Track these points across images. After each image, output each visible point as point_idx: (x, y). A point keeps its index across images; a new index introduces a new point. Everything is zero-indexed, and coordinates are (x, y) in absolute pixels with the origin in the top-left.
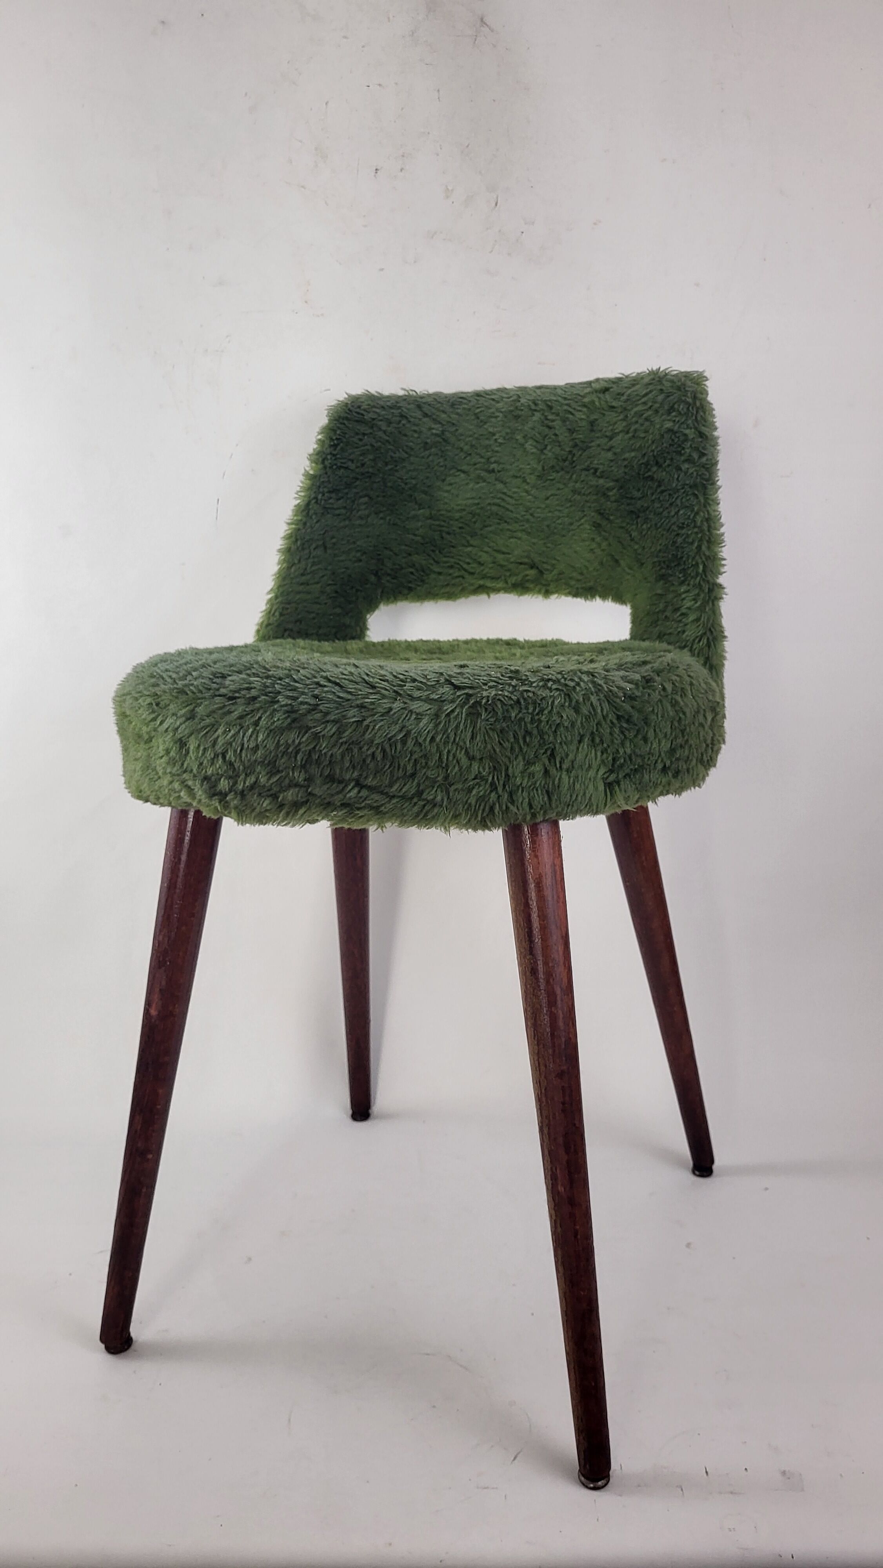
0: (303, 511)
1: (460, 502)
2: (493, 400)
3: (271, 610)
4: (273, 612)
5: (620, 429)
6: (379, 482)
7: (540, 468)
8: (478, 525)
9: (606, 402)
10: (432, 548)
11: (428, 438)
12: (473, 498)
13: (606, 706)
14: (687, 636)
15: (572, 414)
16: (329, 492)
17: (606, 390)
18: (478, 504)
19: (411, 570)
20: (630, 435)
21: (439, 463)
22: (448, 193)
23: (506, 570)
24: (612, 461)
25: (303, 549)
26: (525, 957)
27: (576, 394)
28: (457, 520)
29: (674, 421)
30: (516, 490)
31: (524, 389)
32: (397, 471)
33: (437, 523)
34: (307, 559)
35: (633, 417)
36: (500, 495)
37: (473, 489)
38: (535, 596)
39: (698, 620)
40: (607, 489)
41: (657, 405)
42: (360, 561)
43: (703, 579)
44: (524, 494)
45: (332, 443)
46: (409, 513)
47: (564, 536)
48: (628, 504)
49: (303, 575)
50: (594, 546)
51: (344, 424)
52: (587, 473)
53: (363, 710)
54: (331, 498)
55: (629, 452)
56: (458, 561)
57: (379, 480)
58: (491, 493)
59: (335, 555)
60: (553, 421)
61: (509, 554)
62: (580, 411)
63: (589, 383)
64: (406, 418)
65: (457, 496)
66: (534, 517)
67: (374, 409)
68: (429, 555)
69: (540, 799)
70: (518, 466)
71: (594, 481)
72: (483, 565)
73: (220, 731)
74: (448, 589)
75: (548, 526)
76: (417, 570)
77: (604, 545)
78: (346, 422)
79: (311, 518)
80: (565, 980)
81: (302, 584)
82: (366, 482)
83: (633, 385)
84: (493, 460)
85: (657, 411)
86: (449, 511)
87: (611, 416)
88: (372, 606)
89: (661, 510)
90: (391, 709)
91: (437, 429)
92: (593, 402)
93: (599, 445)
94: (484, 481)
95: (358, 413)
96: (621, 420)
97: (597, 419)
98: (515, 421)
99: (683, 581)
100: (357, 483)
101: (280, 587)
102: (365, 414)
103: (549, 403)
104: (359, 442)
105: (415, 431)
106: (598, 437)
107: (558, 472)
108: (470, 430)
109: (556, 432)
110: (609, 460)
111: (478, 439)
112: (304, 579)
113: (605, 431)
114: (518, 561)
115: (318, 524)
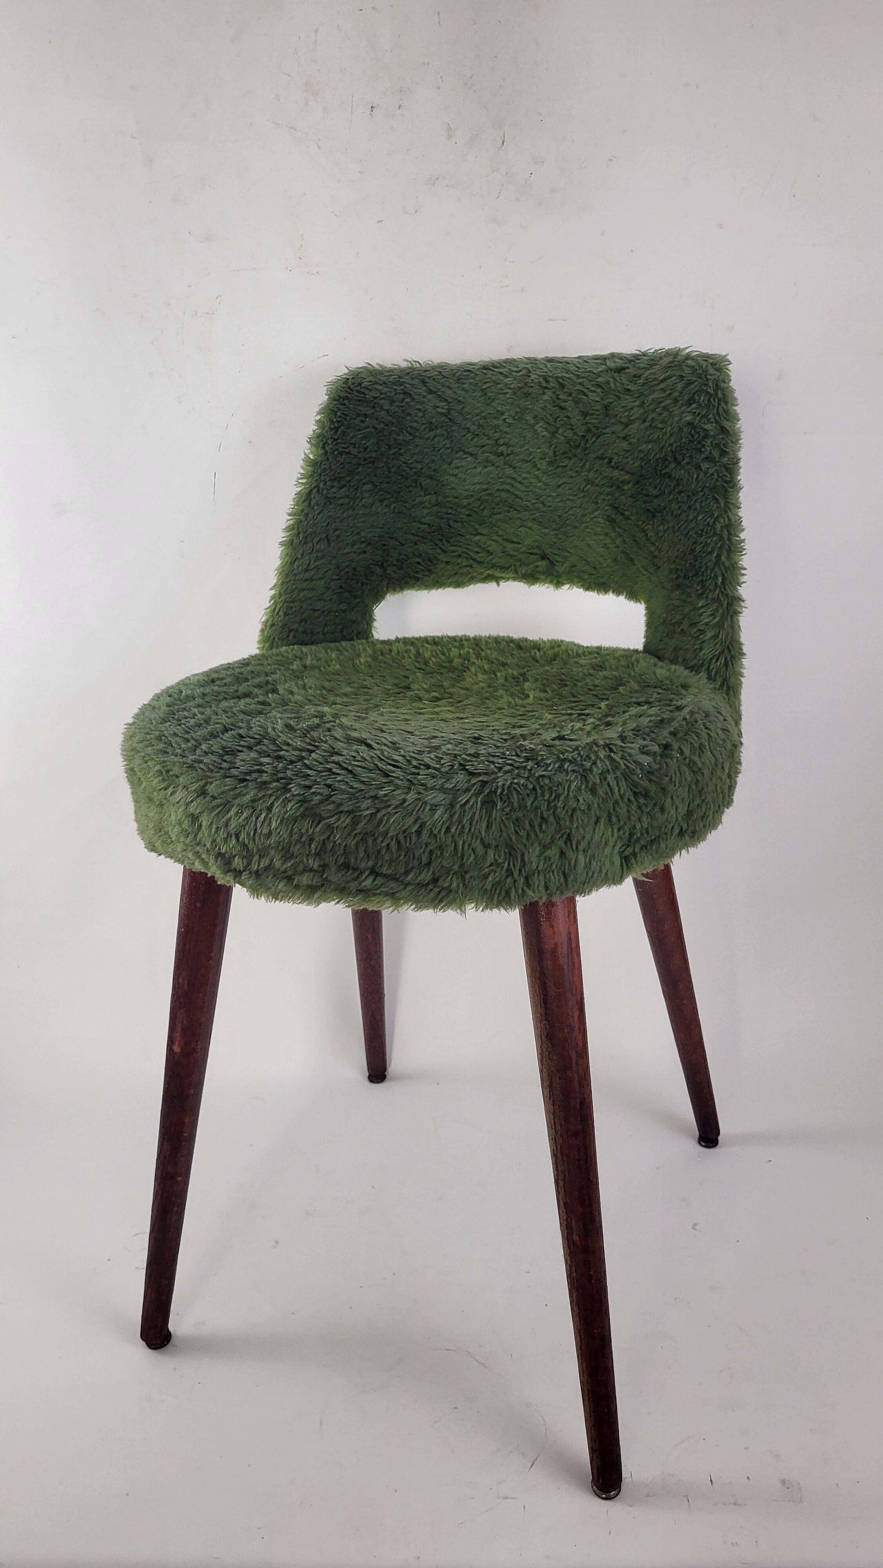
0: (304, 501)
1: (467, 487)
2: (501, 373)
3: (275, 608)
4: (277, 610)
5: (637, 416)
6: (383, 467)
7: (551, 454)
8: (487, 512)
9: (622, 384)
10: (440, 537)
11: (433, 417)
12: (480, 483)
13: (623, 784)
14: (704, 654)
15: (586, 395)
16: (331, 480)
17: (620, 370)
18: (487, 490)
19: (418, 560)
20: (647, 424)
21: (445, 444)
22: (450, 132)
23: (516, 560)
24: (628, 451)
25: (306, 543)
26: (541, 1022)
27: (590, 371)
28: (465, 507)
29: (695, 413)
30: (524, 475)
31: (533, 361)
32: (401, 455)
33: (445, 510)
34: (310, 553)
35: (650, 404)
36: (509, 481)
37: (481, 473)
38: (547, 585)
39: (716, 637)
40: (622, 482)
41: (676, 394)
42: (365, 552)
43: (722, 592)
44: (535, 480)
45: (333, 427)
46: (414, 500)
47: (576, 527)
48: (645, 502)
49: (306, 570)
50: (608, 541)
51: (345, 405)
52: (600, 462)
53: (377, 801)
54: (333, 487)
55: (646, 443)
56: (465, 550)
57: (383, 464)
58: (500, 478)
59: (339, 549)
60: (565, 401)
61: (519, 543)
62: (594, 392)
63: (603, 359)
64: (410, 394)
65: (465, 480)
66: (544, 505)
67: (376, 386)
68: (437, 545)
69: (556, 879)
70: (528, 449)
71: (608, 472)
72: (492, 554)
73: (232, 813)
74: (456, 578)
75: (560, 516)
76: (424, 560)
77: (619, 541)
78: (346, 402)
79: (313, 508)
80: (580, 1044)
81: (306, 580)
82: (370, 468)
83: (651, 366)
84: (501, 442)
85: (676, 401)
86: (456, 498)
87: (627, 401)
88: (378, 596)
89: (679, 512)
90: (404, 801)
91: (443, 407)
92: (608, 382)
93: (613, 433)
94: (493, 465)
95: (358, 392)
96: (637, 406)
97: (612, 403)
98: (525, 399)
99: (701, 594)
100: (360, 469)
101: (283, 583)
102: (366, 392)
103: (561, 381)
104: (361, 424)
105: (419, 410)
106: (612, 423)
107: (570, 459)
108: (477, 408)
109: (569, 414)
110: (624, 450)
111: (485, 418)
112: (307, 575)
113: (621, 417)
114: (528, 551)
115: (321, 516)
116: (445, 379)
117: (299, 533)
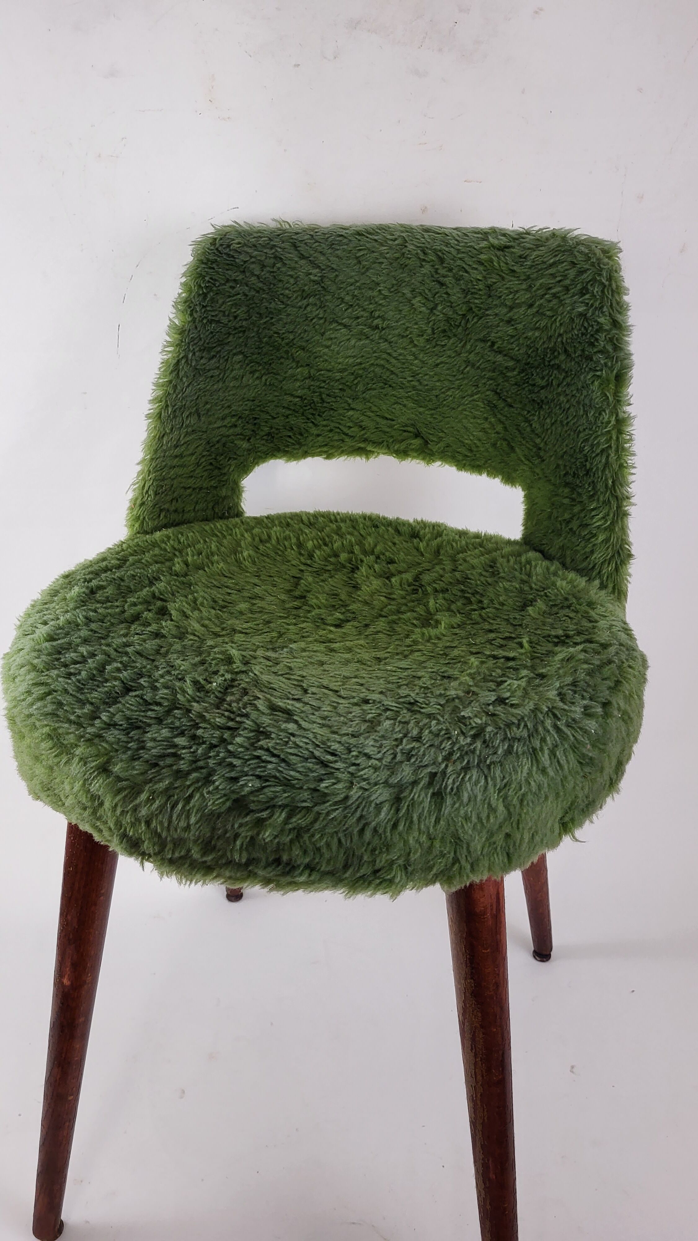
0: (172, 372)
1: (340, 360)
2: (376, 241)
3: (144, 486)
4: (146, 488)
5: (523, 300)
6: (254, 337)
7: (429, 331)
8: (360, 387)
9: (507, 264)
10: (311, 411)
11: (305, 285)
12: (354, 357)
13: (571, 757)
14: (595, 558)
15: (466, 272)
16: (200, 350)
17: (503, 248)
18: (361, 364)
19: (290, 434)
20: (534, 310)
21: (318, 314)
23: (388, 437)
24: (512, 337)
25: (175, 417)
27: (471, 247)
28: (338, 381)
29: (588, 304)
31: (408, 229)
32: (272, 324)
33: (317, 384)
34: (180, 428)
35: (538, 289)
36: (385, 356)
37: (354, 346)
38: (418, 461)
39: (607, 540)
40: (506, 368)
41: (567, 282)
42: (236, 426)
43: (612, 494)
44: (412, 357)
45: (201, 292)
46: (286, 373)
47: (454, 409)
48: (531, 392)
49: (176, 446)
50: (486, 425)
51: (213, 268)
52: (482, 344)
54: (202, 358)
55: (532, 330)
56: (337, 425)
57: (254, 334)
58: (375, 352)
59: (210, 423)
60: (444, 277)
61: (393, 420)
62: (476, 269)
63: (485, 234)
64: (281, 259)
65: (338, 353)
66: (421, 384)
67: (246, 249)
68: (308, 419)
70: (404, 324)
71: (491, 357)
72: (364, 429)
73: (141, 799)
74: (325, 449)
75: (437, 396)
76: (295, 434)
77: (499, 428)
78: (214, 265)
79: (181, 380)
81: (176, 457)
82: (240, 338)
83: (538, 246)
84: (377, 314)
85: (567, 289)
86: (329, 371)
87: (513, 283)
91: (315, 274)
92: (491, 261)
93: (496, 315)
94: (367, 338)
95: (228, 255)
96: (523, 289)
97: (495, 283)
98: (401, 271)
99: (592, 496)
100: (230, 339)
101: (152, 459)
102: (236, 255)
103: (440, 254)
104: (231, 290)
105: (291, 276)
106: (496, 305)
107: (449, 338)
108: (351, 277)
109: (449, 291)
110: (508, 335)
111: (360, 288)
112: (177, 451)
113: (505, 299)
114: (402, 428)
115: (190, 388)
116: (317, 244)
117: (167, 406)
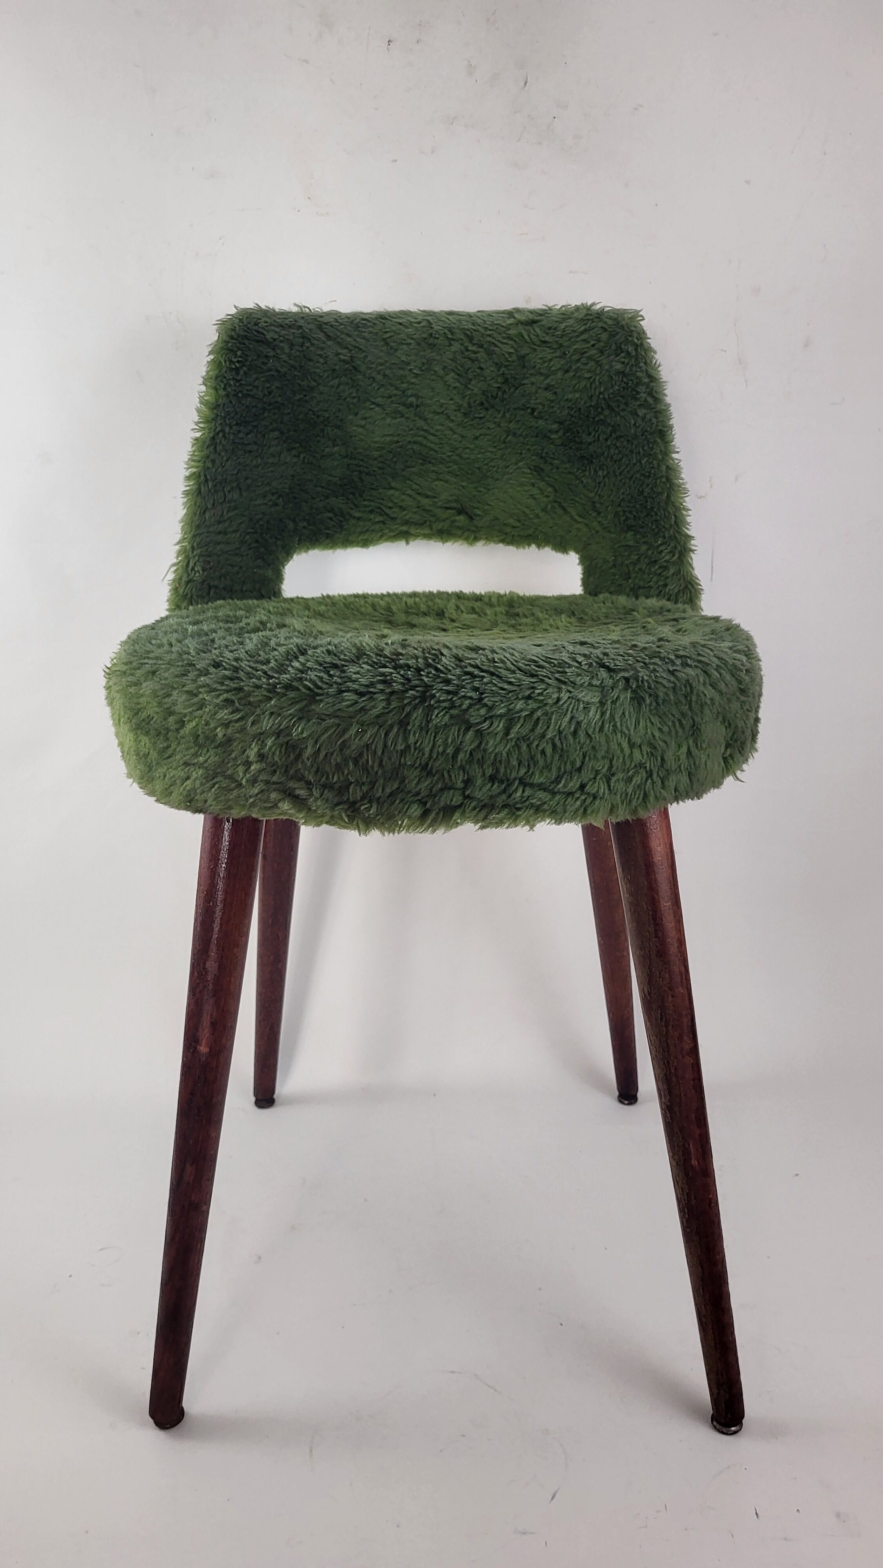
0: (207, 445)
1: (377, 439)
2: (401, 324)
3: (188, 563)
4: (191, 564)
5: (559, 366)
6: (289, 414)
7: (465, 405)
8: (399, 465)
9: (538, 336)
10: (351, 490)
11: (336, 365)
12: (389, 435)
14: (670, 590)
15: (498, 347)
16: (237, 424)
17: (532, 322)
18: (398, 442)
19: (331, 515)
20: (572, 374)
21: (352, 393)
23: (432, 516)
24: (552, 401)
25: (216, 491)
27: (498, 324)
28: (376, 459)
29: (624, 362)
30: (439, 427)
31: (432, 314)
32: (306, 402)
33: (356, 462)
34: (222, 503)
35: (572, 356)
36: (422, 433)
37: (390, 425)
38: (461, 542)
39: (678, 573)
40: (550, 431)
41: (602, 344)
42: (277, 505)
44: (449, 432)
45: (234, 366)
46: (323, 451)
47: (497, 480)
48: (578, 449)
50: (535, 491)
51: (245, 344)
52: (522, 412)
54: (239, 432)
55: (571, 392)
56: (378, 505)
57: (289, 411)
58: (412, 429)
59: (251, 499)
60: (475, 353)
61: (434, 497)
62: (507, 344)
63: (510, 314)
64: (308, 339)
65: (373, 432)
66: (461, 457)
68: (348, 499)
70: (439, 401)
71: (531, 422)
72: (404, 510)
74: (366, 536)
75: (479, 468)
76: (336, 515)
77: (548, 491)
78: (246, 342)
79: (219, 454)
81: (220, 533)
82: (275, 414)
83: (564, 320)
84: (409, 392)
85: (602, 351)
86: (366, 449)
87: (545, 352)
88: (288, 555)
89: (620, 456)
91: (345, 355)
92: (520, 335)
93: (533, 384)
94: (402, 416)
95: (256, 331)
96: (556, 357)
97: (528, 354)
98: (430, 351)
99: (656, 534)
100: (266, 414)
101: (194, 536)
102: (265, 333)
103: (468, 333)
104: (263, 366)
105: (321, 356)
106: (531, 374)
107: (487, 409)
108: (380, 358)
109: (482, 366)
110: (549, 400)
111: (390, 368)
112: (221, 527)
113: (539, 369)
114: (445, 505)
115: (230, 462)
116: (343, 326)
117: (206, 480)
